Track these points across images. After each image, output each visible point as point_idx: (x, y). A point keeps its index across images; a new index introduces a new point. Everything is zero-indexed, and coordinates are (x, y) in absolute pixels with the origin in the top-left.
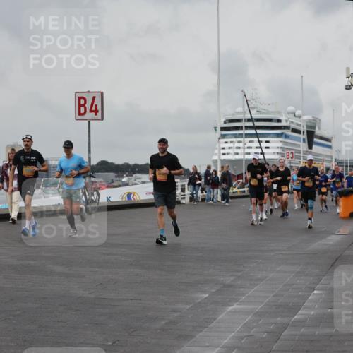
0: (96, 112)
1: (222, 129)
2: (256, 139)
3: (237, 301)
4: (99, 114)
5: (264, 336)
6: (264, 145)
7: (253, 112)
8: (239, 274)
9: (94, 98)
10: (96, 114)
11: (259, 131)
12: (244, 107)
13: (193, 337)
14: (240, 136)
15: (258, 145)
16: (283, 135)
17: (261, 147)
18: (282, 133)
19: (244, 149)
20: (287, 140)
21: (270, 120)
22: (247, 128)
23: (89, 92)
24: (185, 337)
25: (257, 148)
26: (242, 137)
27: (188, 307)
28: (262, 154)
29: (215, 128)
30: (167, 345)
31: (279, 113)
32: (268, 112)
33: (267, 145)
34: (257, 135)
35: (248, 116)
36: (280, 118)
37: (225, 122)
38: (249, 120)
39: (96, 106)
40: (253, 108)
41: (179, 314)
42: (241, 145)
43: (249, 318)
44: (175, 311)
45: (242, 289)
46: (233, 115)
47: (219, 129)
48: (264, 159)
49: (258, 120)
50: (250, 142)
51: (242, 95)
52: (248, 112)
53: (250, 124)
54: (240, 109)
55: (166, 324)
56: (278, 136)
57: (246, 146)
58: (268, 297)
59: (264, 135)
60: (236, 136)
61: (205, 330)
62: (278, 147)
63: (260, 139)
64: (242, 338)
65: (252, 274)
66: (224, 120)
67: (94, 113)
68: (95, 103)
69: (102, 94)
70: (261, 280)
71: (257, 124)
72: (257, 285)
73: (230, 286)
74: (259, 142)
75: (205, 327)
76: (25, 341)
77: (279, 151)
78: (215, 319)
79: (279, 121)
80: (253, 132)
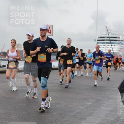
0: (50, 32)
1: (98, 40)
2: (110, 45)
3: (102, 106)
4: (51, 33)
5: (113, 119)
6: (113, 47)
7: (110, 34)
8: (103, 96)
9: (50, 27)
10: (50, 33)
11: (112, 42)
12: (106, 32)
13: (86, 119)
14: (105, 43)
15: (111, 47)
16: (121, 44)
17: (112, 48)
18: (120, 43)
19: (106, 48)
20: (122, 45)
21: (116, 38)
22: (107, 40)
23: (48, 25)
24: (83, 119)
25: (111, 48)
26: (105, 44)
27: (84, 107)
28: (113, 50)
29: (95, 40)
30: (76, 122)
31: (119, 35)
32: (115, 35)
33: (115, 47)
34: (111, 43)
35: (108, 36)
36: (120, 37)
37: (99, 38)
38: (108, 37)
39: (50, 30)
40: (110, 33)
41: (81, 110)
42: (105, 47)
43: (107, 112)
44: (79, 109)
45: (104, 102)
46: (102, 35)
47: (96, 40)
48: (113, 52)
49: (111, 37)
50: (108, 46)
51: (106, 27)
52: (108, 34)
53: (108, 39)
54: (104, 33)
55: (76, 114)
56: (119, 43)
57: (107, 47)
58: (114, 105)
59: (113, 43)
60: (103, 43)
61: (91, 116)
62: (119, 48)
63: (112, 45)
64: (105, 120)
65: (108, 96)
66: (98, 37)
67: (49, 33)
68: (50, 29)
69: (53, 26)
70: (112, 98)
71: (111, 39)
72: (110, 100)
73: (100, 100)
74: (112, 46)
75: (91, 115)
76: (23, 118)
77: (119, 49)
78: (94, 112)
79: (119, 38)
80: (109, 42)
